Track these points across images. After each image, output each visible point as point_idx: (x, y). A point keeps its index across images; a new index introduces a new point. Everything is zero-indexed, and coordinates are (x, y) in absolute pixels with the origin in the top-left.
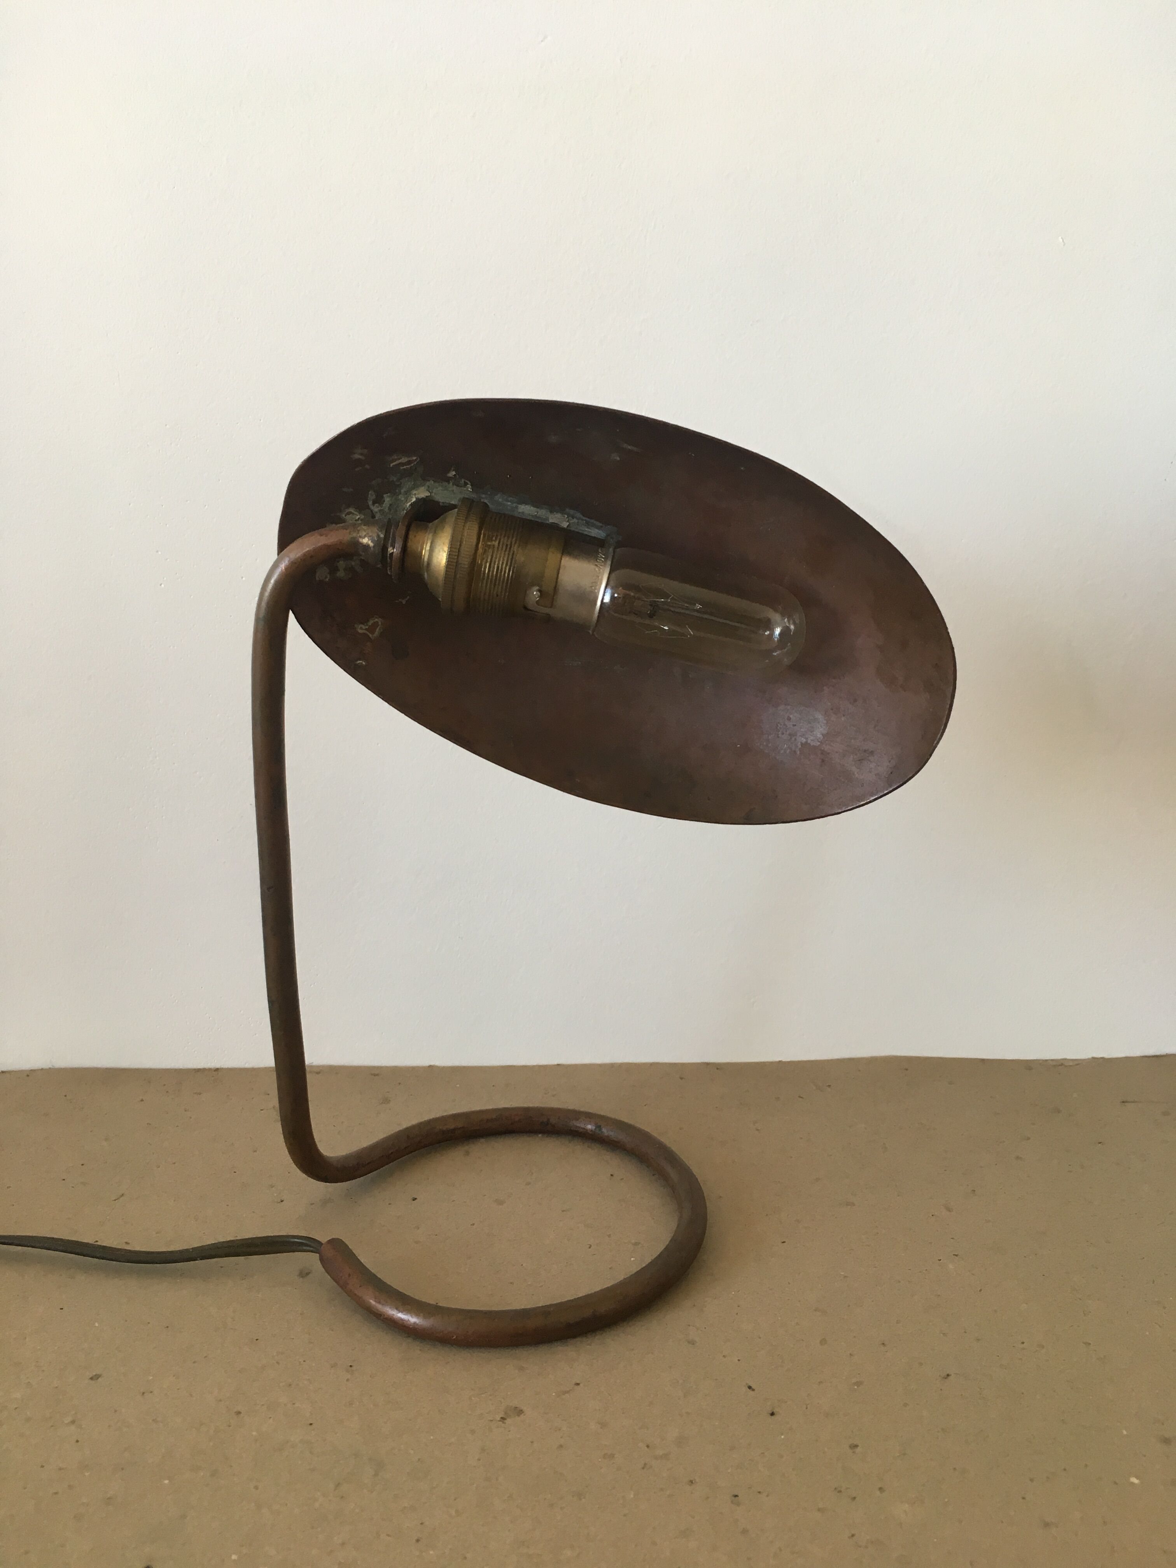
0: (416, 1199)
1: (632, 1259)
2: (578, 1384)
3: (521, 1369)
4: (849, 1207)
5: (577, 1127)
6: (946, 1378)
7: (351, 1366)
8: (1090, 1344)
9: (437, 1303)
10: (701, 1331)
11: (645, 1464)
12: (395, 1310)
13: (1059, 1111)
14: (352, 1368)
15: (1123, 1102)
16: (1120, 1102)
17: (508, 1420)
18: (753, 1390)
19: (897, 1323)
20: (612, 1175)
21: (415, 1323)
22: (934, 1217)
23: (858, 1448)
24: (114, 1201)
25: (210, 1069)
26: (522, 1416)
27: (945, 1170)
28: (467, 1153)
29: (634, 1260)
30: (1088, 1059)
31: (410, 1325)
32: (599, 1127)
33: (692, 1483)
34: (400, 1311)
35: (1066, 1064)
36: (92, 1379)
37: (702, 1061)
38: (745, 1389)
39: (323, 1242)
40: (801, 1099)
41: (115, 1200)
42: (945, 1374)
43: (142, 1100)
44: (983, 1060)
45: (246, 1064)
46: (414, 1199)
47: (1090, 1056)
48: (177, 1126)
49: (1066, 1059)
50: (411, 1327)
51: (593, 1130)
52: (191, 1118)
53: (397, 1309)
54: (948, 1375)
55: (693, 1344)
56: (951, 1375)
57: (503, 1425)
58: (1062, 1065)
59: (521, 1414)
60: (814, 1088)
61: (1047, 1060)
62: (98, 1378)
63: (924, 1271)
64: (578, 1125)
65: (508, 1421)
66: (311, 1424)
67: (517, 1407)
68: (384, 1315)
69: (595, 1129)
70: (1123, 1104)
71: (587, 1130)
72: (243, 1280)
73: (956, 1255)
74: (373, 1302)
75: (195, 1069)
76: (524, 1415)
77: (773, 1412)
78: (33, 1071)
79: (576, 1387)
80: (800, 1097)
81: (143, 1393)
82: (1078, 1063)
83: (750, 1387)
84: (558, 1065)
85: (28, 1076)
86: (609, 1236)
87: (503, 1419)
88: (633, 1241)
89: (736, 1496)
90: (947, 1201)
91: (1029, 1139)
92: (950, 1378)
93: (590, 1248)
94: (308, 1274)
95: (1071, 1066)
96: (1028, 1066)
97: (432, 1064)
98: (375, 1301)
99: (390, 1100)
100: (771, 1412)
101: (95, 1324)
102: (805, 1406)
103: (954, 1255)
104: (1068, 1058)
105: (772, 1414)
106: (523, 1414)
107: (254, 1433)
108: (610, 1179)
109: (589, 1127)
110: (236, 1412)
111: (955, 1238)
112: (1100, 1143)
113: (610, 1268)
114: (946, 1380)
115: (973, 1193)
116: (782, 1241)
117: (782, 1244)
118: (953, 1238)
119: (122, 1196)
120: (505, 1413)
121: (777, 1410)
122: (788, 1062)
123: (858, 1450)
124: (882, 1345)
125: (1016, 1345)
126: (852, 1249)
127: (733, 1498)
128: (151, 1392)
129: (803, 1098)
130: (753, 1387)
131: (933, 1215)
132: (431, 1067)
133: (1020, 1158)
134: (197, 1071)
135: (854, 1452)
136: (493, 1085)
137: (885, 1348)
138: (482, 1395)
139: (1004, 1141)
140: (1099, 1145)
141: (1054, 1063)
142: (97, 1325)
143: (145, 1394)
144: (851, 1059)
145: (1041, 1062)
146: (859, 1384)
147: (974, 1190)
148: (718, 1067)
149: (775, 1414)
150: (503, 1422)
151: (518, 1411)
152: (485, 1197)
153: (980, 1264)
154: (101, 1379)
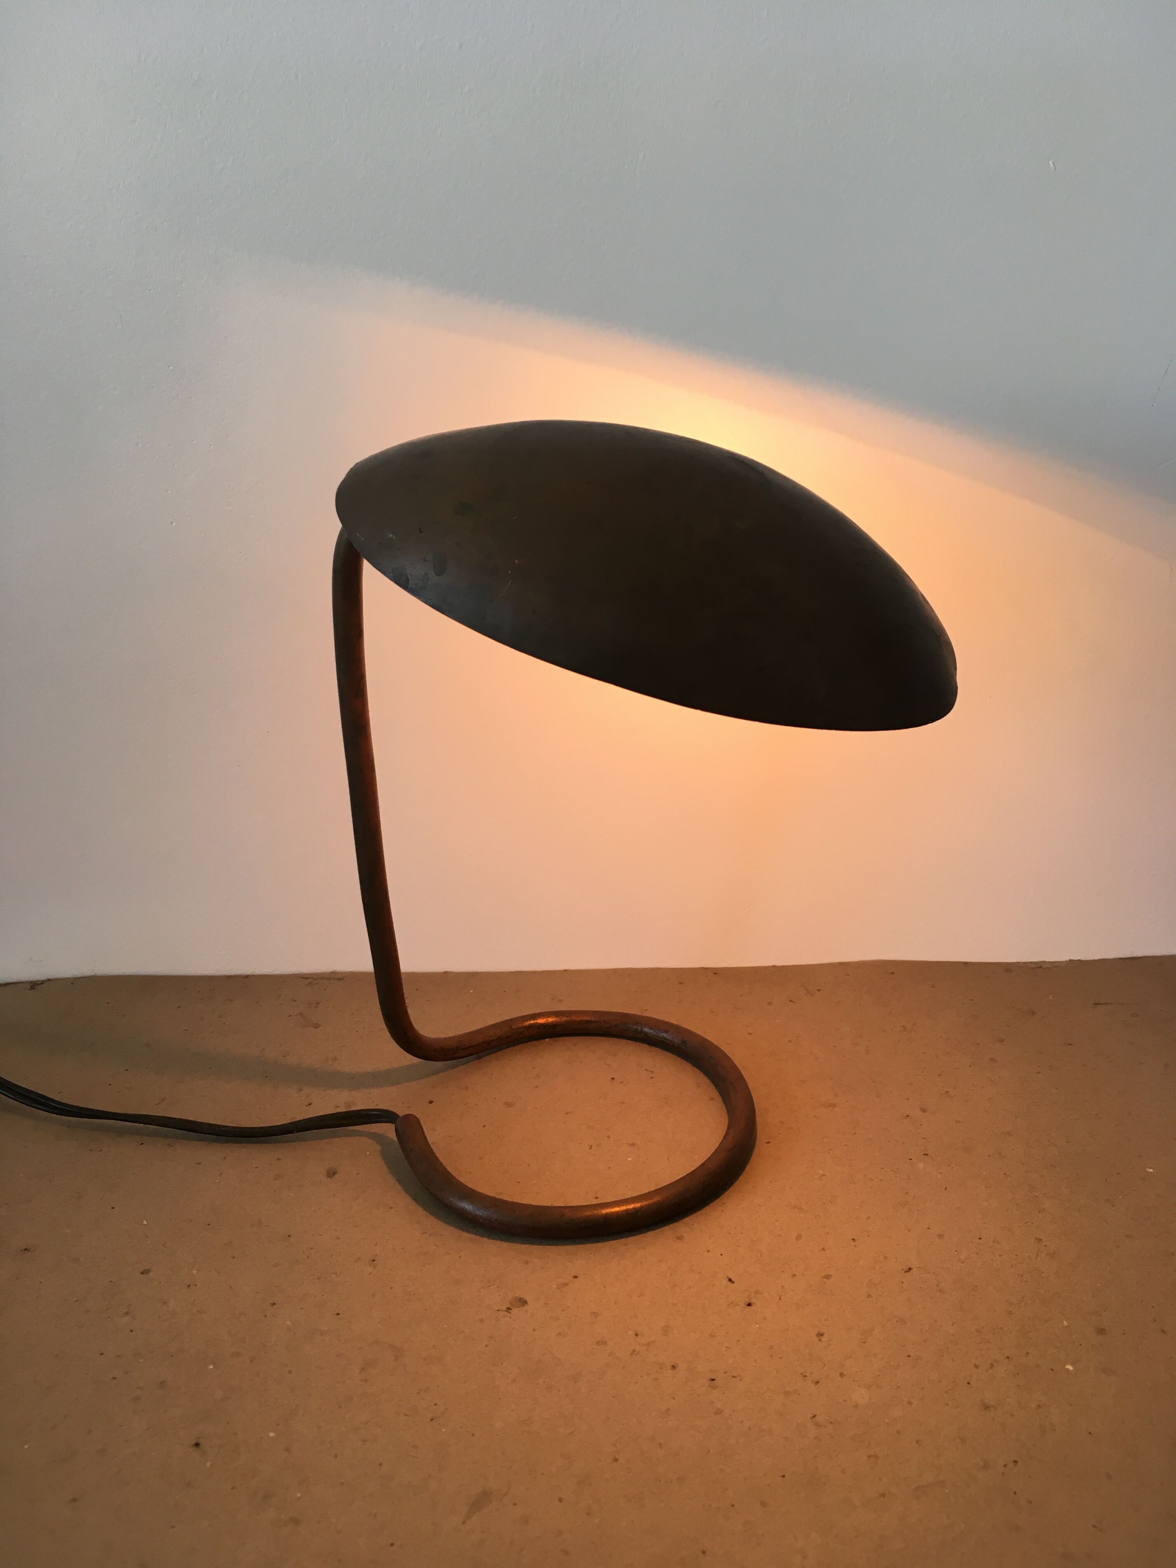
1: (629, 1159)
2: (576, 1277)
3: (526, 1262)
4: (831, 1108)
6: (908, 1271)
7: (373, 1260)
8: (1041, 1240)
10: (689, 1227)
11: (634, 1351)
13: (1034, 1014)
14: (375, 1262)
15: (1095, 1004)
16: (1093, 1004)
17: (513, 1310)
18: (733, 1282)
19: (867, 1219)
22: (909, 1117)
23: (824, 1336)
24: (156, 1106)
25: (241, 976)
26: (526, 1307)
27: (923, 1072)
29: (630, 1160)
30: (1066, 962)
33: (675, 1368)
35: (1043, 967)
36: (142, 1273)
37: (701, 966)
38: (726, 1282)
39: (398, 1116)
40: (792, 1003)
41: (157, 1104)
42: (906, 1268)
43: (179, 1007)
44: (966, 963)
46: (431, 1102)
47: (1068, 959)
48: (213, 1032)
49: (1044, 962)
52: (224, 1024)
54: (910, 1269)
56: (912, 1269)
57: (509, 1315)
58: (1040, 967)
59: (525, 1304)
60: (805, 992)
61: (1026, 963)
62: (148, 1272)
63: (895, 1170)
65: (514, 1311)
66: (338, 1314)
67: (521, 1299)
70: (1095, 1006)
75: (227, 976)
76: (528, 1305)
77: (750, 1303)
79: (575, 1280)
80: (791, 1001)
81: (189, 1286)
82: (1055, 965)
83: (730, 1280)
84: (565, 970)
86: (609, 1137)
87: (509, 1309)
88: (630, 1142)
89: (713, 1380)
90: (921, 1102)
91: (1003, 1041)
92: (912, 1271)
93: (590, 1148)
94: (334, 1173)
95: (1048, 968)
96: (1007, 968)
97: (445, 970)
100: (748, 1303)
101: (143, 1222)
102: (779, 1298)
103: (924, 1154)
104: (1046, 960)
105: (749, 1305)
106: (526, 1305)
107: (288, 1323)
108: (611, 1082)
110: (271, 1303)
111: (927, 1138)
112: (1069, 1045)
113: (609, 1168)
114: (908, 1274)
115: (947, 1094)
116: (767, 1141)
117: (768, 1144)
118: (924, 1138)
119: (164, 1100)
120: (511, 1304)
121: (753, 1301)
122: (782, 967)
123: (824, 1338)
124: (852, 1241)
125: (973, 1240)
126: (831, 1149)
127: (710, 1382)
128: (196, 1285)
129: (793, 1002)
130: (733, 1280)
131: (907, 1116)
132: (446, 973)
133: (993, 1060)
134: (229, 977)
135: (820, 1340)
136: (504, 991)
137: (855, 1243)
138: (491, 1287)
139: (980, 1043)
140: (1069, 1046)
141: (1033, 966)
142: (146, 1223)
143: (191, 1287)
144: (841, 964)
145: (1021, 964)
146: (828, 1277)
147: (947, 1092)
148: (716, 972)
149: (752, 1304)
150: (508, 1312)
151: (522, 1302)
152: (495, 1099)
153: (948, 1163)
154: (150, 1274)
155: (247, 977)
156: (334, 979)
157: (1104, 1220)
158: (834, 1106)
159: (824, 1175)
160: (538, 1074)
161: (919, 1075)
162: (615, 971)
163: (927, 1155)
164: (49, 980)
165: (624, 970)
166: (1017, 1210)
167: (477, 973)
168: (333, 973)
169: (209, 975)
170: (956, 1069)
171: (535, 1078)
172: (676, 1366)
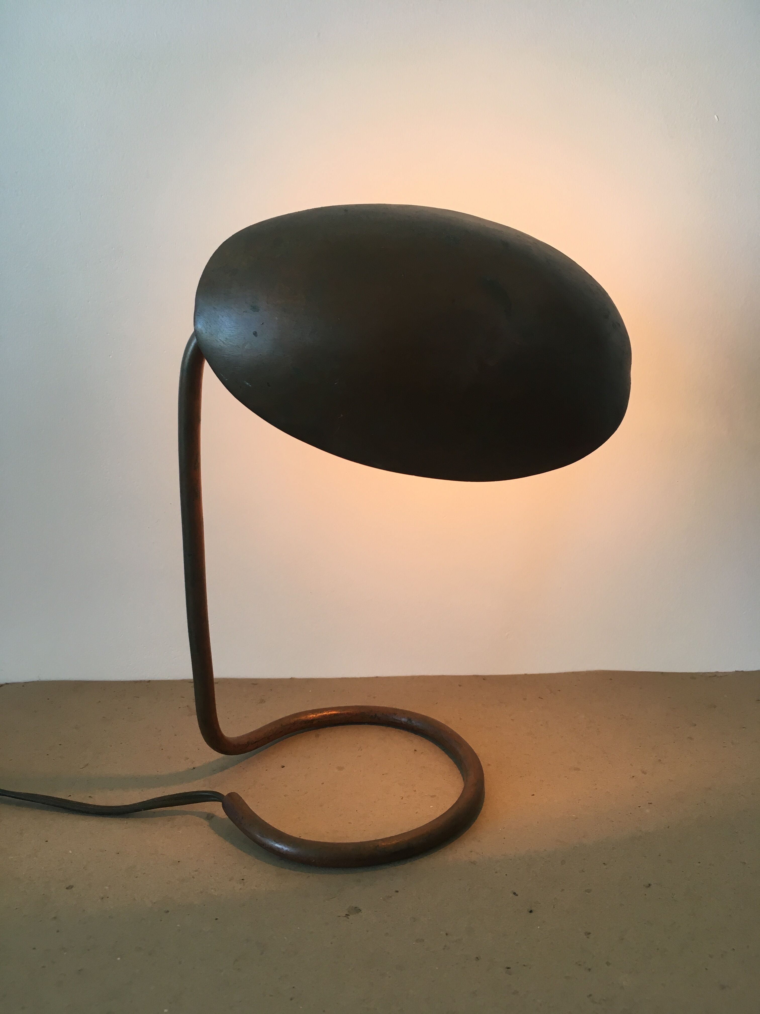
0: (284, 766)
2: (397, 891)
3: (359, 881)
4: (576, 771)
5: (395, 719)
6: (649, 887)
7: (243, 879)
9: (300, 837)
10: (480, 855)
11: (445, 946)
12: (274, 842)
13: (715, 707)
14: (244, 881)
16: (756, 701)
17: (351, 916)
18: (517, 895)
19: (613, 849)
20: (416, 751)
21: (287, 851)
23: (591, 934)
24: (81, 770)
25: (144, 681)
26: (360, 913)
27: (640, 746)
28: (317, 736)
29: (432, 807)
30: (733, 672)
31: (284, 852)
32: (410, 720)
34: (277, 843)
35: (718, 676)
36: (67, 888)
37: (474, 674)
38: (511, 895)
39: (225, 795)
41: (82, 768)
42: (647, 884)
43: (100, 702)
44: (662, 673)
45: (168, 677)
46: (283, 767)
48: (123, 719)
50: (284, 853)
51: (406, 722)
52: (132, 713)
53: (275, 841)
54: (650, 885)
55: (475, 864)
56: (652, 885)
58: (715, 676)
59: (359, 912)
60: (549, 692)
61: (705, 673)
62: (72, 888)
63: (629, 814)
64: (396, 718)
65: (351, 917)
66: (217, 919)
67: (356, 907)
68: (266, 845)
69: (407, 721)
70: (758, 701)
71: (402, 722)
72: (169, 821)
73: (651, 803)
74: (259, 836)
75: (134, 681)
76: (362, 912)
77: (531, 910)
78: (26, 683)
79: (396, 893)
80: (540, 698)
81: (102, 898)
82: (726, 674)
83: (515, 893)
84: (377, 677)
85: (23, 686)
86: (415, 791)
87: (347, 915)
88: (431, 795)
89: (508, 968)
90: (642, 767)
91: (695, 725)
92: (651, 887)
95: (721, 677)
96: (693, 677)
98: (260, 836)
99: (265, 701)
100: (530, 910)
101: (69, 851)
102: (553, 906)
103: (649, 803)
104: (719, 671)
105: (531, 912)
107: (178, 925)
108: (414, 753)
109: (403, 720)
110: (165, 911)
113: (416, 813)
115: (660, 762)
117: (533, 796)
118: (648, 792)
119: (86, 766)
120: (349, 912)
121: (533, 909)
122: (531, 675)
123: (591, 936)
124: (604, 865)
125: (695, 864)
126: (580, 800)
127: (507, 969)
128: (108, 897)
129: (542, 698)
130: (516, 893)
131: (633, 777)
132: (292, 679)
133: (691, 738)
134: (136, 682)
135: (588, 937)
136: (334, 691)
137: (606, 866)
138: (333, 899)
139: (679, 727)
140: (743, 729)
141: (711, 675)
142: (71, 852)
143: (104, 899)
144: (573, 673)
146: (589, 891)
147: (660, 760)
148: (484, 678)
149: (533, 911)
150: (347, 917)
151: (357, 910)
152: (330, 765)
153: (667, 809)
154: (73, 889)
155: (149, 681)
159: (577, 818)
160: (361, 747)
161: (638, 749)
162: (413, 678)
164: (7, 684)
165: (419, 677)
167: (314, 679)
169: (122, 680)
170: (664, 744)
171: (359, 750)
172: (479, 958)
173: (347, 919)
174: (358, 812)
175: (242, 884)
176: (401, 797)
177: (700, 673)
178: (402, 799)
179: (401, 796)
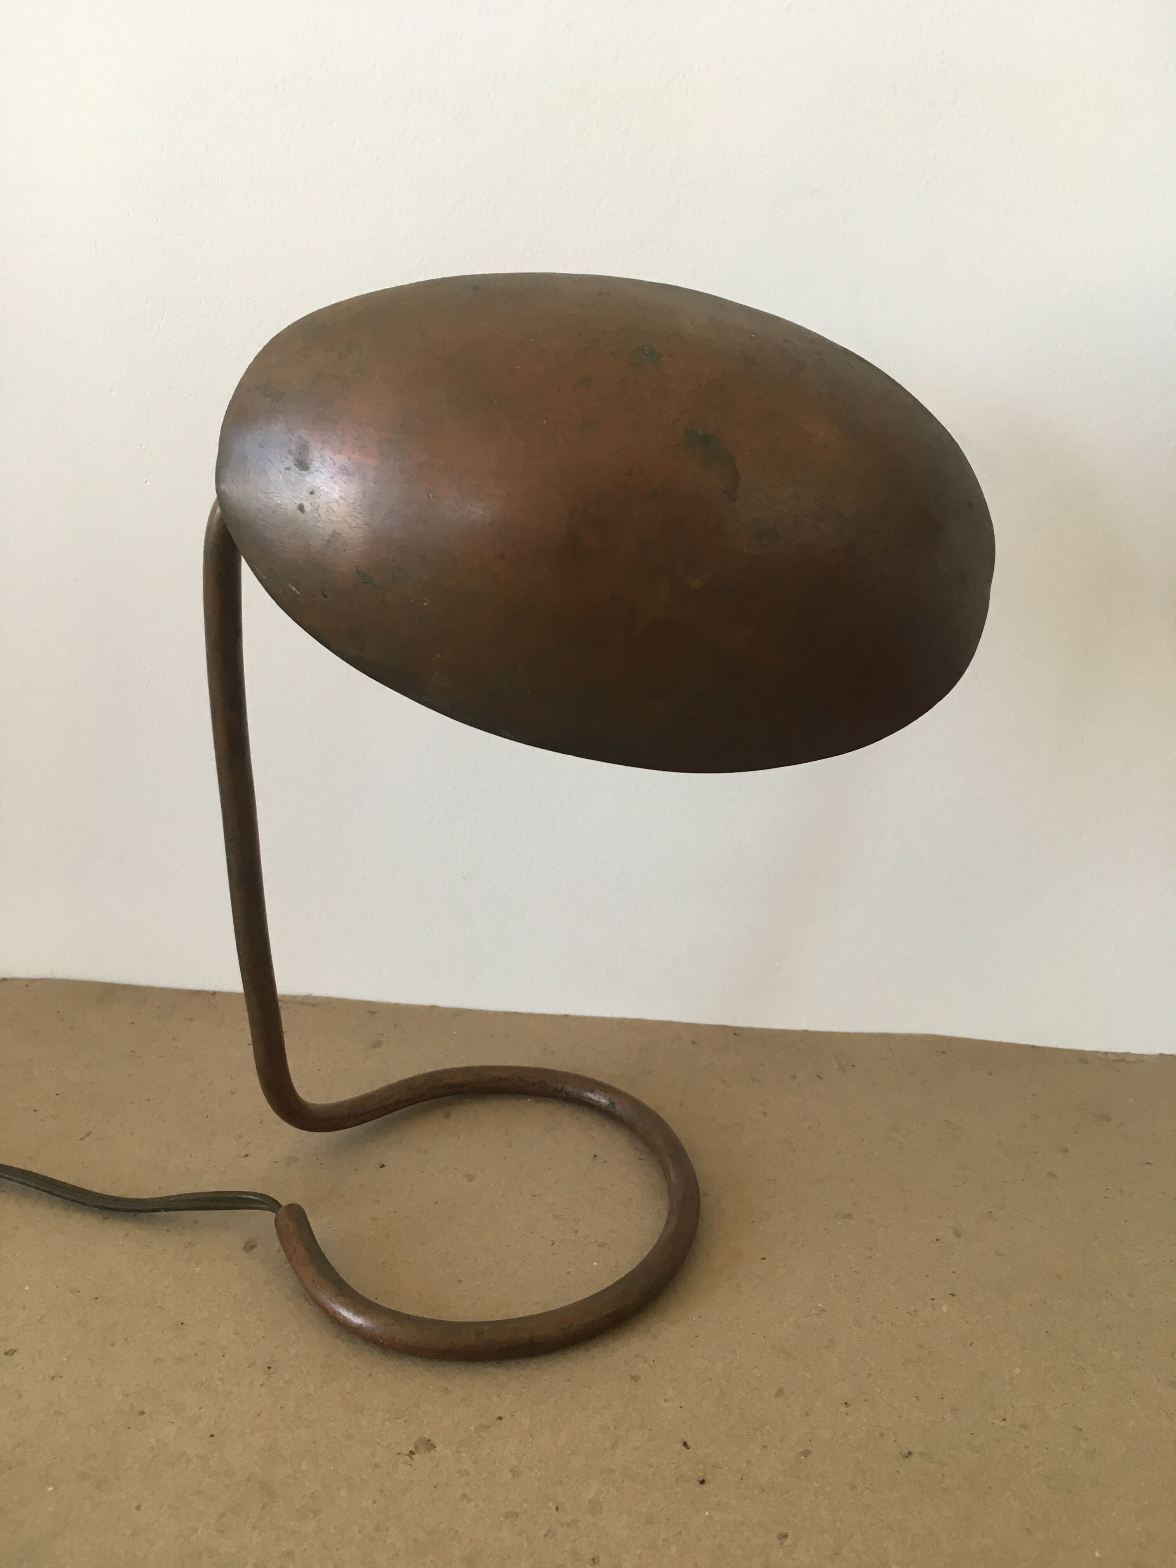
0: (385, 1165)
2: (500, 1418)
3: (446, 1391)
4: (846, 1220)
6: (907, 1457)
7: (269, 1368)
8: (1081, 1430)
10: (649, 1364)
11: (549, 1531)
13: (1108, 1119)
14: (270, 1370)
17: (417, 1455)
18: (688, 1448)
19: (868, 1377)
20: (595, 1156)
21: (357, 1324)
22: (939, 1241)
23: (788, 1538)
25: (208, 992)
26: (432, 1452)
28: (448, 1115)
29: (596, 1265)
32: (613, 1102)
36: (6, 1354)
38: (680, 1446)
39: (283, 1205)
40: (820, 1079)
41: (80, 1139)
42: (906, 1452)
43: (133, 1024)
44: (1033, 1047)
46: (382, 1166)
48: (162, 1057)
52: (176, 1048)
54: (910, 1453)
55: (636, 1381)
56: (913, 1453)
58: (1123, 1060)
59: (432, 1449)
60: (837, 1067)
61: (1106, 1053)
62: (13, 1354)
63: (912, 1313)
65: (417, 1457)
66: (212, 1436)
67: (429, 1440)
69: (608, 1104)
71: (600, 1103)
76: (435, 1451)
77: (704, 1480)
78: (34, 980)
79: (498, 1422)
80: (818, 1077)
81: (53, 1378)
82: (1141, 1059)
83: (685, 1444)
87: (412, 1453)
90: (957, 1222)
91: (1067, 1151)
92: (912, 1457)
94: (252, 1247)
96: (1082, 1058)
97: (433, 1004)
99: (382, 1045)
100: (702, 1479)
102: (741, 1476)
103: (950, 1294)
105: (702, 1482)
107: (152, 1440)
108: (593, 1161)
110: (139, 1411)
111: (957, 1272)
112: (1148, 1164)
113: (568, 1273)
114: (907, 1459)
115: (989, 1215)
116: (763, 1257)
117: (762, 1261)
118: (954, 1272)
119: (89, 1134)
120: (416, 1447)
121: (708, 1477)
123: (788, 1541)
124: (844, 1405)
125: (996, 1421)
126: (837, 1276)
128: (61, 1377)
129: (823, 1077)
130: (688, 1444)
131: (937, 1240)
132: (433, 1008)
133: (1053, 1175)
135: (782, 1543)
136: (492, 1035)
137: (847, 1409)
138: (397, 1420)
139: (1038, 1152)
140: (1147, 1166)
141: (1115, 1057)
142: (27, 1291)
143: (56, 1379)
144: (884, 1035)
145: (1100, 1055)
146: (806, 1453)
147: (991, 1212)
148: (738, 1031)
149: (706, 1482)
150: (410, 1457)
151: (430, 1446)
152: (456, 1170)
153: (978, 1309)
154: (15, 1356)
155: (214, 993)
156: (307, 1004)
157: (1164, 1411)
158: (849, 1216)
159: (824, 1310)
161: (958, 1188)
163: (953, 1295)
166: (1056, 1384)
167: (466, 1010)
168: (308, 997)
169: (175, 987)
170: (1005, 1182)
171: (506, 1147)
172: (596, 1561)
173: (411, 1460)
174: (477, 1262)
175: (266, 1376)
176: (552, 1241)
177: (1099, 1052)
178: (552, 1244)
179: (552, 1239)
